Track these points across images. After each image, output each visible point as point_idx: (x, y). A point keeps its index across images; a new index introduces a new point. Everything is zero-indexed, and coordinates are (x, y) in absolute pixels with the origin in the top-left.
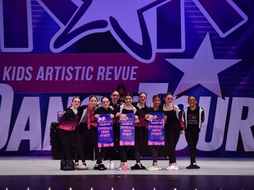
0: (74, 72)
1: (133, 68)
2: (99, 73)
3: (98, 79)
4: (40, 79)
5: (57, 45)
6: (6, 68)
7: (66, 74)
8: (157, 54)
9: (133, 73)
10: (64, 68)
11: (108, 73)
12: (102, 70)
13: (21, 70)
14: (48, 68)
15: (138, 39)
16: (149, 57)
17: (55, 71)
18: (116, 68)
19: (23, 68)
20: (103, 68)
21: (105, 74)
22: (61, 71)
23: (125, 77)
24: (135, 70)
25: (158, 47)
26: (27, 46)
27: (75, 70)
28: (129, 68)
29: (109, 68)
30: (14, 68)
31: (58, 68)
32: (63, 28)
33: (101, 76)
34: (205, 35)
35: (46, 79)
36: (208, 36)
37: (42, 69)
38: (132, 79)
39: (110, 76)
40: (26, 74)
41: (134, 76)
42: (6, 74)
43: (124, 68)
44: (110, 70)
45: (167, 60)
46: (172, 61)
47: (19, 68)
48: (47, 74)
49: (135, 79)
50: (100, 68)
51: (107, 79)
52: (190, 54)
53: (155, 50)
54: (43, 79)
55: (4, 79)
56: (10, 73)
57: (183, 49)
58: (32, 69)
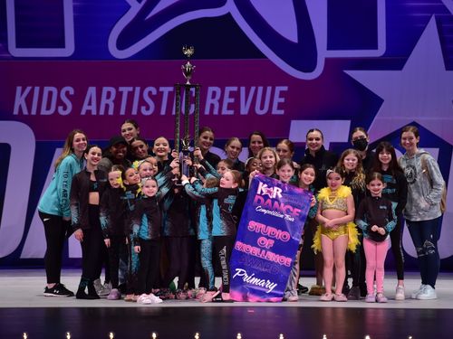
0: (157, 99)
1: (278, 89)
2: (209, 101)
3: (207, 112)
4: (89, 112)
5: (123, 43)
6: (19, 89)
7: (142, 102)
8: (328, 61)
9: (278, 100)
10: (138, 89)
12: (214, 96)
13: (50, 94)
14: (106, 89)
15: (290, 32)
16: (310, 67)
17: (119, 95)
18: (243, 89)
19: (54, 90)
20: (218, 90)
21: (221, 101)
22: (131, 95)
23: (262, 108)
24: (282, 94)
25: (330, 47)
26: (60, 44)
27: (160, 94)
28: (269, 89)
29: (228, 89)
30: (37, 89)
31: (125, 90)
32: (137, 6)
33: (212, 106)
34: (428, 20)
35: (102, 112)
36: (433, 22)
37: (92, 91)
38: (275, 111)
39: (230, 106)
40: (60, 102)
41: (280, 106)
42: (20, 101)
43: (260, 89)
44: (232, 94)
45: (348, 72)
46: (358, 75)
47: (47, 89)
48: (104, 101)
49: (282, 112)
50: (211, 89)
51: (225, 112)
52: (395, 60)
53: (323, 53)
54: (94, 113)
55: (16, 112)
56: (29, 101)
57: (381, 51)
58: (72, 91)
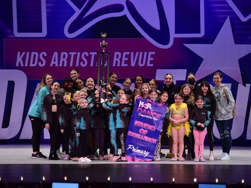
0: (89, 58)
1: (150, 53)
2: (115, 59)
3: (114, 65)
4: (54, 65)
5: (71, 30)
6: (19, 53)
7: (81, 60)
8: (175, 39)
9: (150, 59)
10: (79, 53)
11: (124, 59)
12: (118, 56)
13: (35, 56)
14: (63, 54)
15: (156, 24)
16: (166, 43)
17: (69, 56)
18: (132, 53)
19: (36, 54)
20: (120, 54)
21: (121, 60)
22: (75, 56)
23: (142, 63)
24: (152, 56)
25: (176, 32)
26: (40, 31)
27: (90, 56)
28: (146, 53)
29: (125, 53)
30: (28, 53)
31: (72, 54)
32: (78, 11)
33: (117, 62)
34: (226, 18)
35: (61, 65)
36: (228, 20)
37: (56, 54)
38: (149, 65)
39: (126, 62)
40: (39, 60)
41: (151, 62)
42: (19, 59)
43: (141, 53)
44: (127, 56)
45: (185, 45)
46: (190, 46)
47: (33, 53)
48: (62, 59)
49: (152, 65)
50: (116, 53)
51: (123, 65)
52: (209, 39)
53: (173, 35)
54: (57, 65)
55: (17, 65)
56: (24, 59)
57: (202, 34)
58: (45, 54)
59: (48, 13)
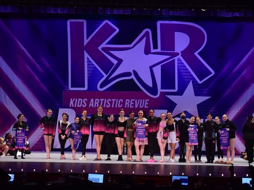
0: (111, 103)
1: (146, 100)
2: (126, 103)
3: (126, 107)
4: (91, 106)
5: (101, 86)
6: (71, 99)
7: (107, 104)
8: (161, 92)
9: (146, 103)
10: (105, 100)
11: (132, 103)
12: (128, 101)
13: (80, 101)
14: (96, 100)
15: (150, 84)
16: (156, 94)
17: (100, 101)
18: (136, 100)
19: (81, 100)
20: (129, 100)
21: (130, 104)
22: (103, 101)
23: (142, 106)
24: (147, 102)
25: (162, 89)
26: (84, 86)
27: (112, 101)
28: (144, 100)
29: (132, 100)
30: (77, 99)
31: (102, 100)
32: (105, 76)
33: (127, 105)
34: (190, 81)
35: (95, 106)
36: (191, 82)
37: (92, 100)
38: (145, 107)
39: (132, 105)
40: (83, 103)
41: (147, 105)
42: (71, 103)
43: (141, 100)
44: (133, 102)
45: (167, 96)
46: (170, 97)
47: (79, 99)
48: (96, 103)
49: (147, 107)
50: (127, 100)
51: (131, 107)
52: (180, 93)
53: (160, 90)
54: (93, 106)
55: (70, 106)
56: (74, 103)
57: (176, 90)
58: (86, 100)
59: (88, 77)
